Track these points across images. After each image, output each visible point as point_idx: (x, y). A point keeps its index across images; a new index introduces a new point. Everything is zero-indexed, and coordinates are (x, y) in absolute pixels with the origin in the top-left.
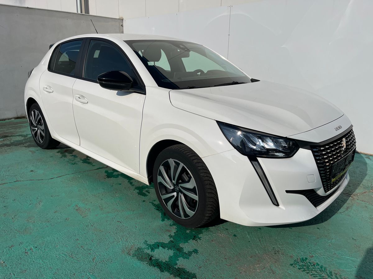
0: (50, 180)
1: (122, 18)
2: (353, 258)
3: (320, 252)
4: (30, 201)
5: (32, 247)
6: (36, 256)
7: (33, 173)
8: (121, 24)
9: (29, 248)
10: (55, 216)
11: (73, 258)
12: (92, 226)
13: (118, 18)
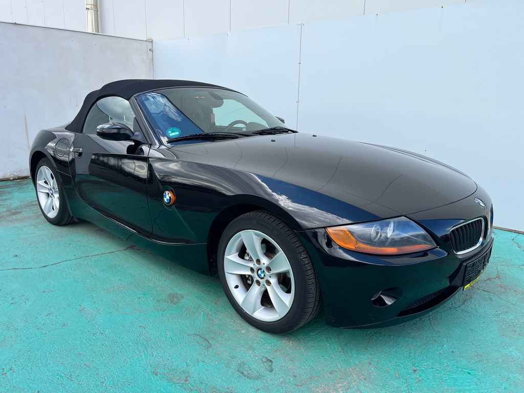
0: (41, 269)
1: (150, 39)
2: (473, 372)
3: (426, 364)
4: (13, 299)
5: (13, 366)
6: (18, 379)
7: (18, 259)
8: (151, 47)
9: (9, 367)
10: (48, 321)
11: (73, 381)
12: (102, 334)
13: (145, 39)
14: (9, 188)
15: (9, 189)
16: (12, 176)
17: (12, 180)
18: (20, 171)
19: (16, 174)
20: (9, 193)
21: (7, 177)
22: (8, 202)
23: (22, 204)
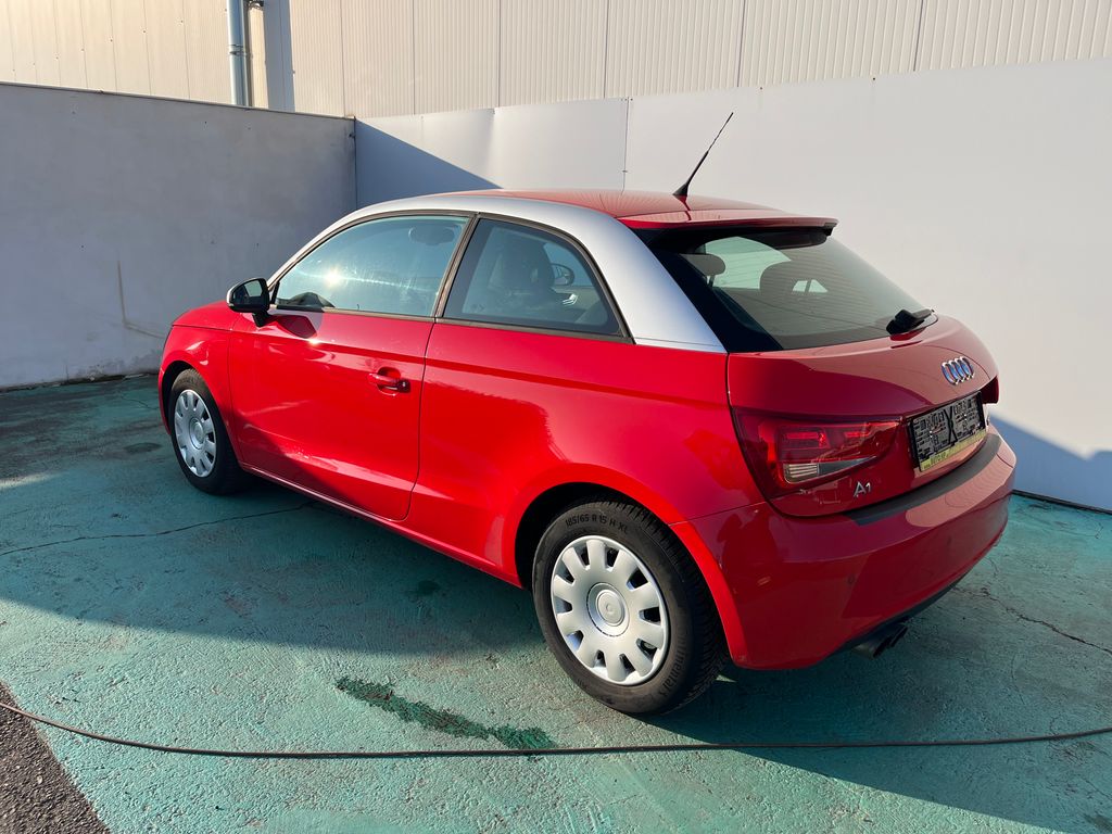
0: (159, 536)
1: (351, 116)
4: (117, 582)
7: (120, 520)
8: (350, 131)
13: (341, 116)
14: (88, 396)
15: (90, 400)
16: (94, 374)
17: (95, 381)
18: (108, 365)
19: (101, 370)
20: (91, 406)
21: (84, 376)
22: (91, 423)
23: (117, 426)
